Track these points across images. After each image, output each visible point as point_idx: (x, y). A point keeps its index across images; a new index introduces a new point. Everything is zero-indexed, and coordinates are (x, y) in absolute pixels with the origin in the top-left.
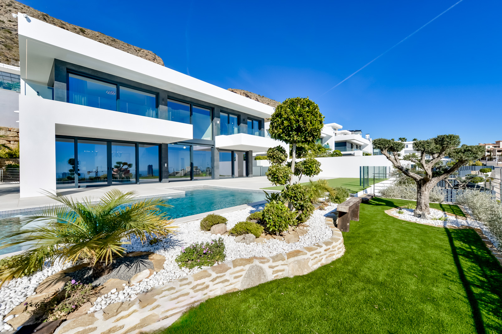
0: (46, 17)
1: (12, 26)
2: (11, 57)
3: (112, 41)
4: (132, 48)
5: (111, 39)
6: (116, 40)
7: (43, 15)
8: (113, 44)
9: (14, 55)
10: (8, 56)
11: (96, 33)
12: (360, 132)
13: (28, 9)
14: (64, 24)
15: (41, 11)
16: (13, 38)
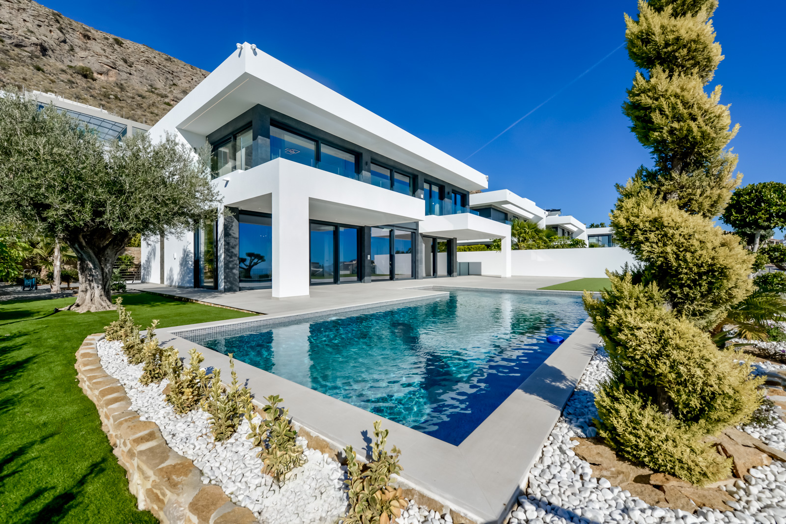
0: (58, 18)
1: (4, 31)
2: (9, 81)
3: (166, 60)
4: (199, 72)
5: (164, 56)
6: (173, 59)
7: (54, 14)
8: (168, 65)
9: (13, 78)
10: (4, 80)
11: (141, 46)
12: (559, 212)
13: (30, 4)
14: (87, 31)
15: (49, 7)
16: (7, 50)
